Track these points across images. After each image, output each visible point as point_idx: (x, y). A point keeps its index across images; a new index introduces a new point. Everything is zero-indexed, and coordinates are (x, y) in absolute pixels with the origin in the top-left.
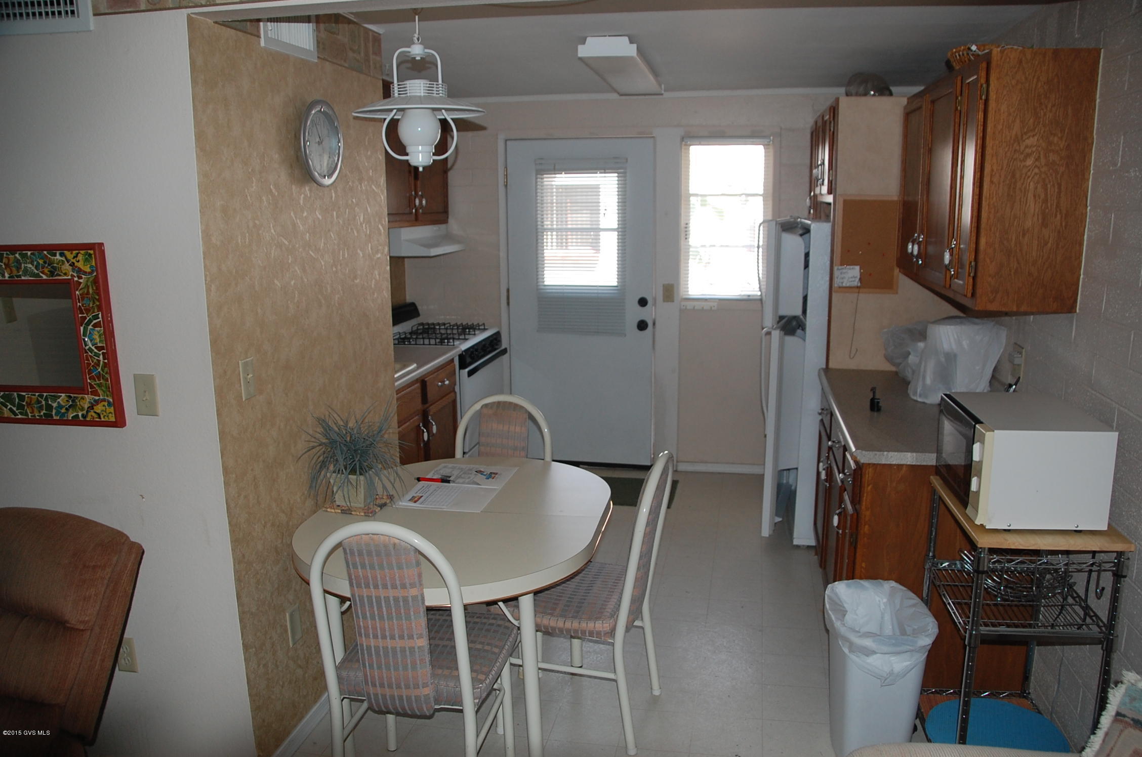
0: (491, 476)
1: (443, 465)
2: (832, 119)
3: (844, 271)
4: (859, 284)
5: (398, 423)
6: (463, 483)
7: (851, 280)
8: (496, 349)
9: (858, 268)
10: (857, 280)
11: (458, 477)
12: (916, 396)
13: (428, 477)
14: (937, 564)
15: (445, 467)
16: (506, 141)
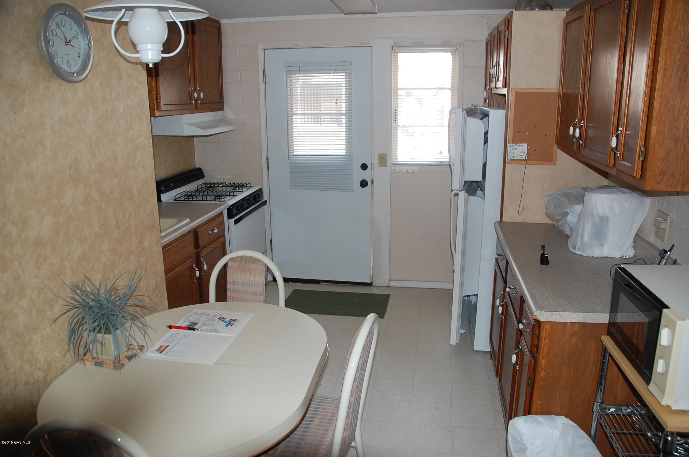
0: (230, 323)
1: (195, 310)
2: (506, 29)
3: (515, 147)
4: (527, 158)
5: (165, 273)
6: (206, 331)
7: (520, 154)
8: (259, 201)
9: (526, 145)
10: (525, 154)
11: (204, 324)
12: (575, 250)
13: (178, 325)
14: (605, 409)
15: (196, 313)
16: (264, 50)
